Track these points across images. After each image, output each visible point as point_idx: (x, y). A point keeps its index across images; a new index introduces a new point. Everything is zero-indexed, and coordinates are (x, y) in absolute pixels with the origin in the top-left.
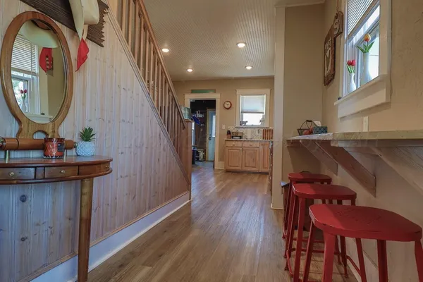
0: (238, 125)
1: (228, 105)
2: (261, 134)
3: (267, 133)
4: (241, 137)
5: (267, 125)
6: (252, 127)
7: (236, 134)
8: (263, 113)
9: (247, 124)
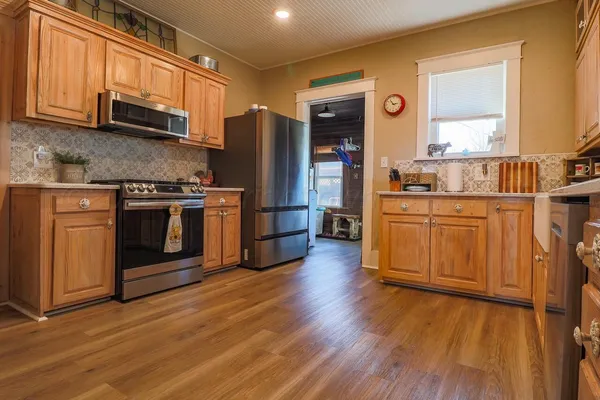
0: (422, 155)
1: (394, 105)
2: (493, 176)
3: (514, 173)
4: (428, 187)
5: (511, 150)
6: (466, 160)
7: (415, 180)
8: (499, 116)
9: (449, 150)
